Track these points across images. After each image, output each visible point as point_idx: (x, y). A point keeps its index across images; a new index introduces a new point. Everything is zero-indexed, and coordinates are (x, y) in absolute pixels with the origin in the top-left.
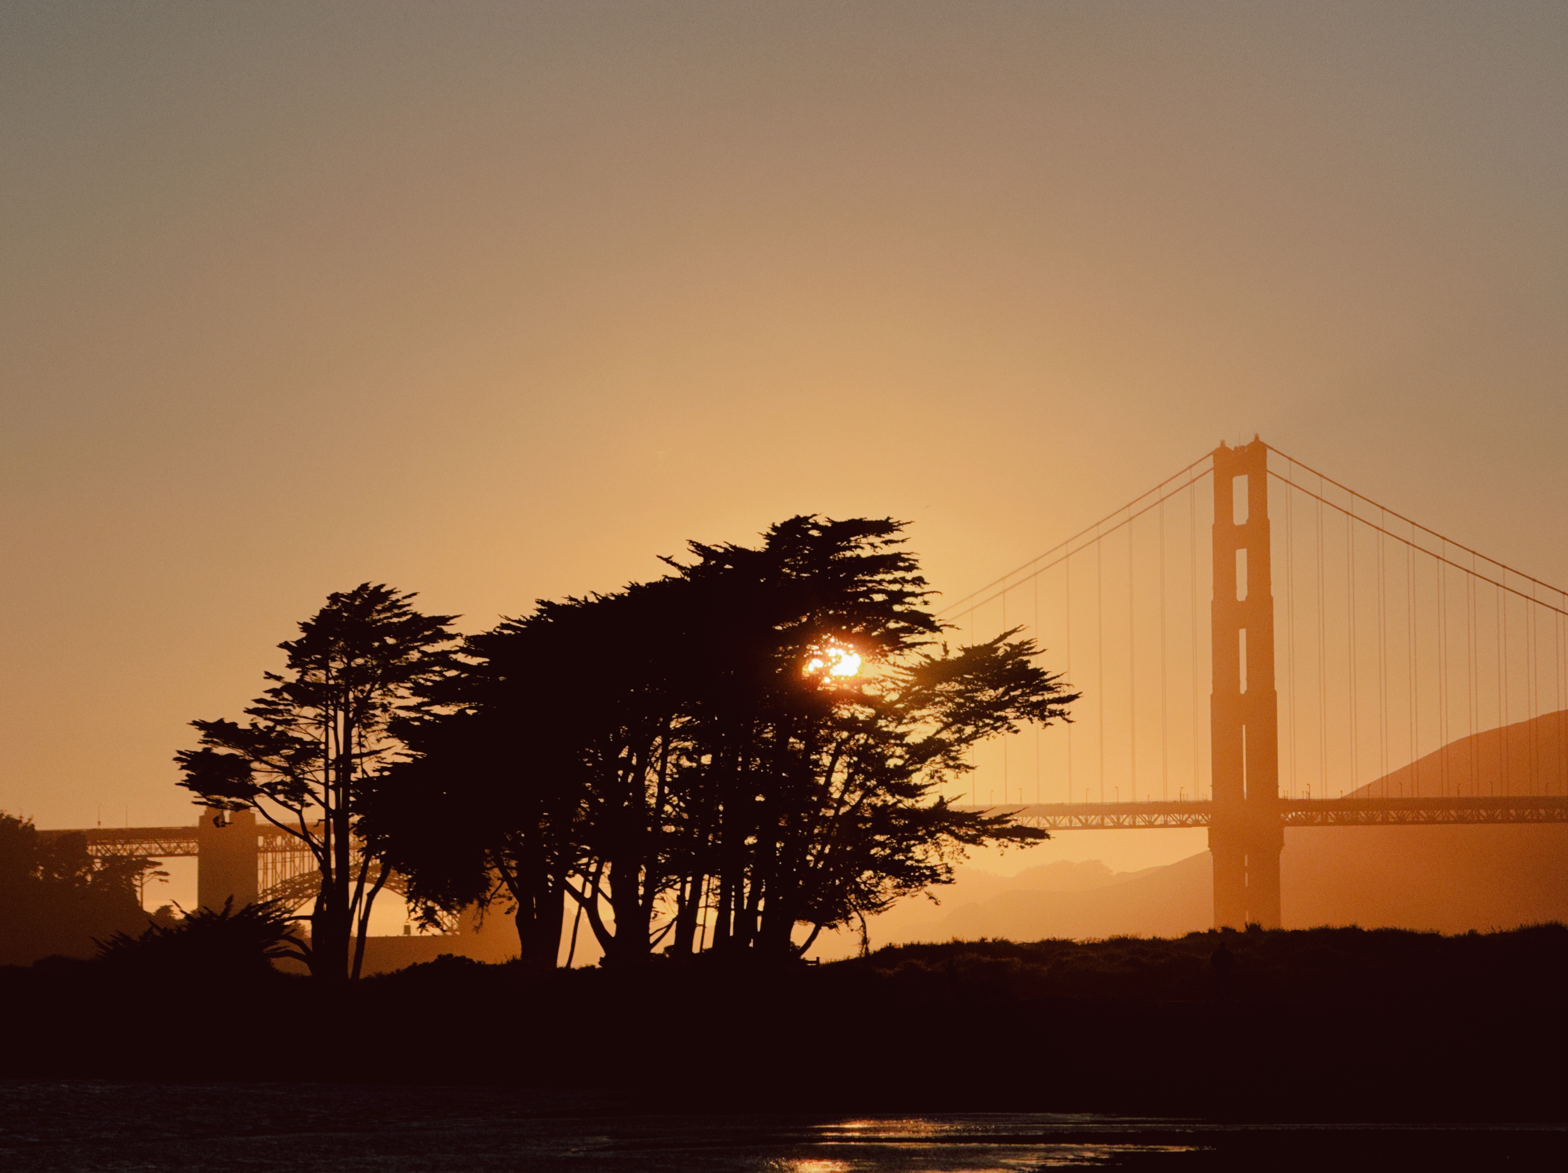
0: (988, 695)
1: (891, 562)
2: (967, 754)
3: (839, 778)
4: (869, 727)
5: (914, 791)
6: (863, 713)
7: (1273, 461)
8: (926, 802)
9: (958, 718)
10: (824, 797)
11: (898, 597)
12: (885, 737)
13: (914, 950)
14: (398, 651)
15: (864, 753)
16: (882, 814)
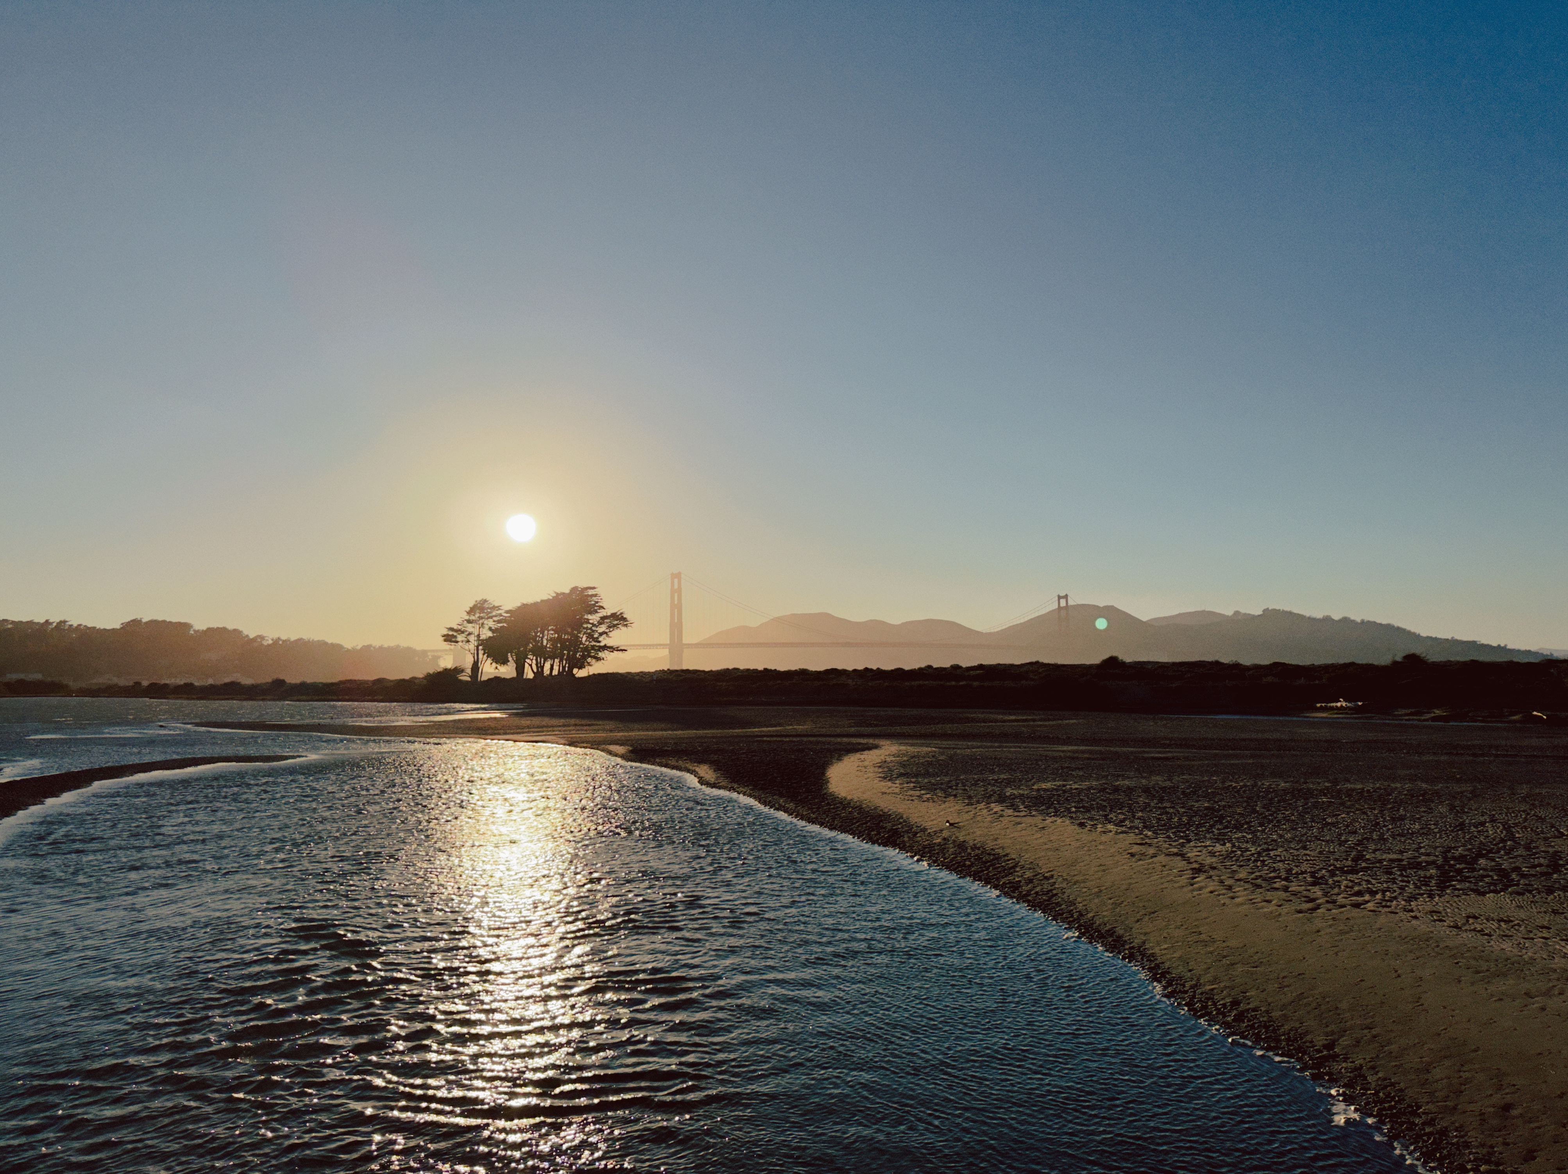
0: (616, 622)
1: (596, 595)
2: (611, 634)
3: (584, 639)
4: (591, 629)
5: (599, 642)
6: (590, 626)
7: (683, 576)
8: (602, 644)
9: (609, 627)
10: (581, 643)
11: (597, 602)
12: (593, 631)
13: (599, 674)
14: (490, 613)
15: (589, 634)
16: (593, 647)
